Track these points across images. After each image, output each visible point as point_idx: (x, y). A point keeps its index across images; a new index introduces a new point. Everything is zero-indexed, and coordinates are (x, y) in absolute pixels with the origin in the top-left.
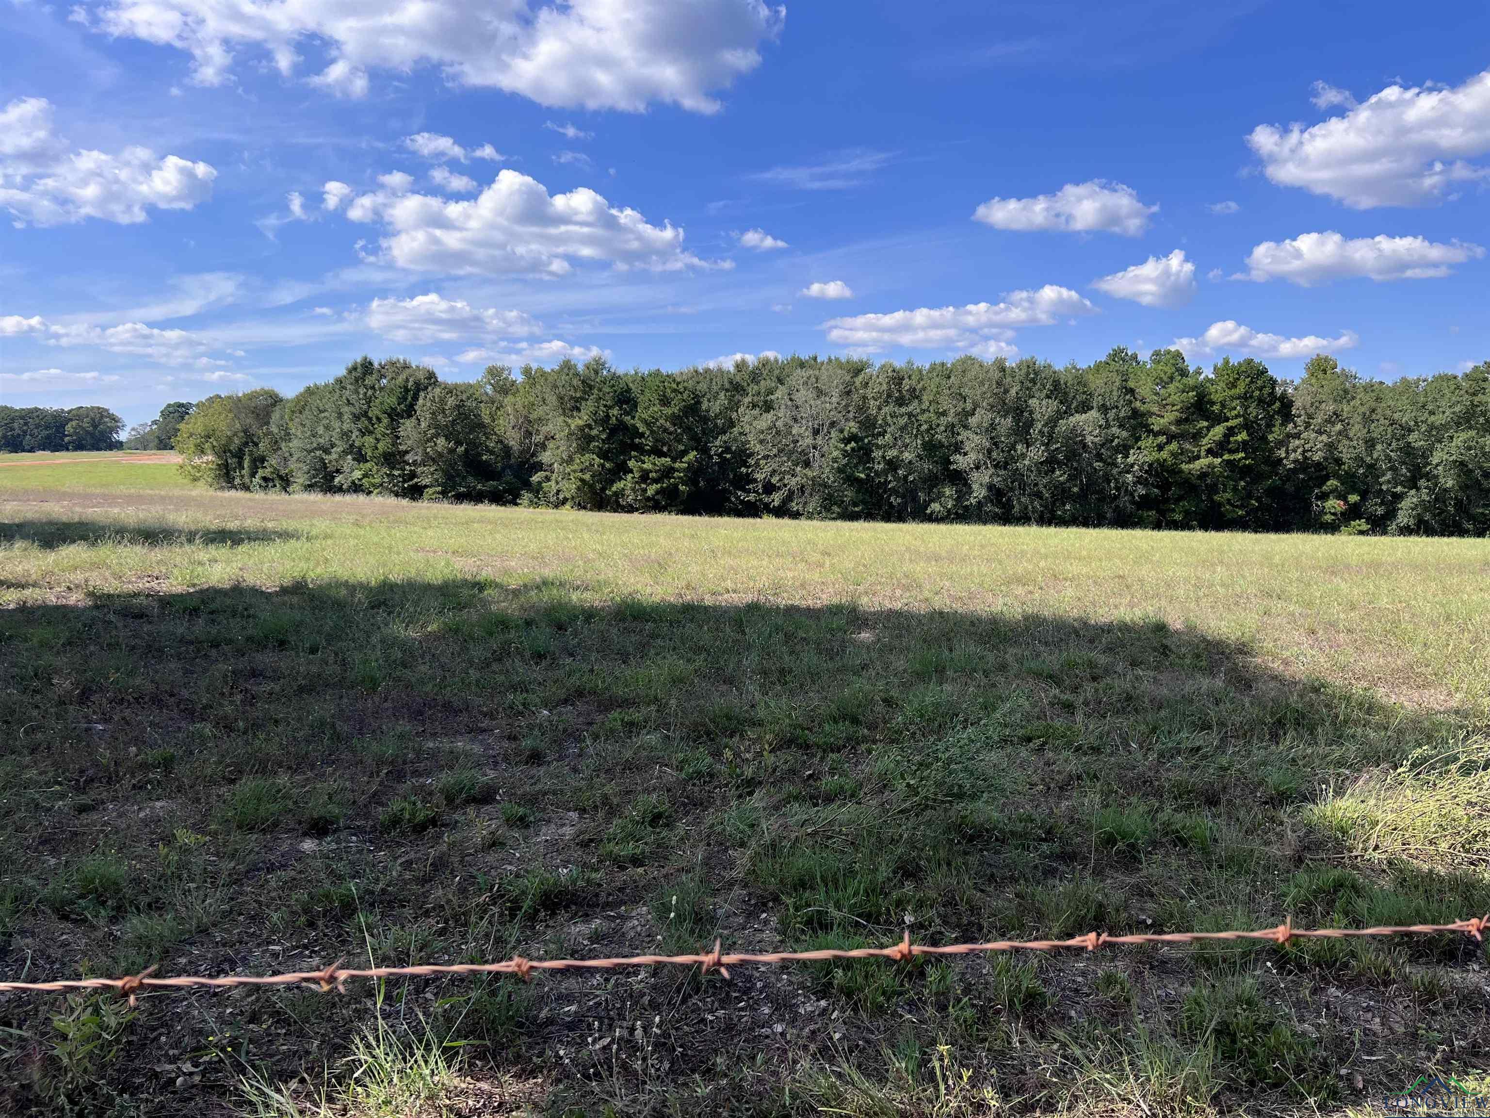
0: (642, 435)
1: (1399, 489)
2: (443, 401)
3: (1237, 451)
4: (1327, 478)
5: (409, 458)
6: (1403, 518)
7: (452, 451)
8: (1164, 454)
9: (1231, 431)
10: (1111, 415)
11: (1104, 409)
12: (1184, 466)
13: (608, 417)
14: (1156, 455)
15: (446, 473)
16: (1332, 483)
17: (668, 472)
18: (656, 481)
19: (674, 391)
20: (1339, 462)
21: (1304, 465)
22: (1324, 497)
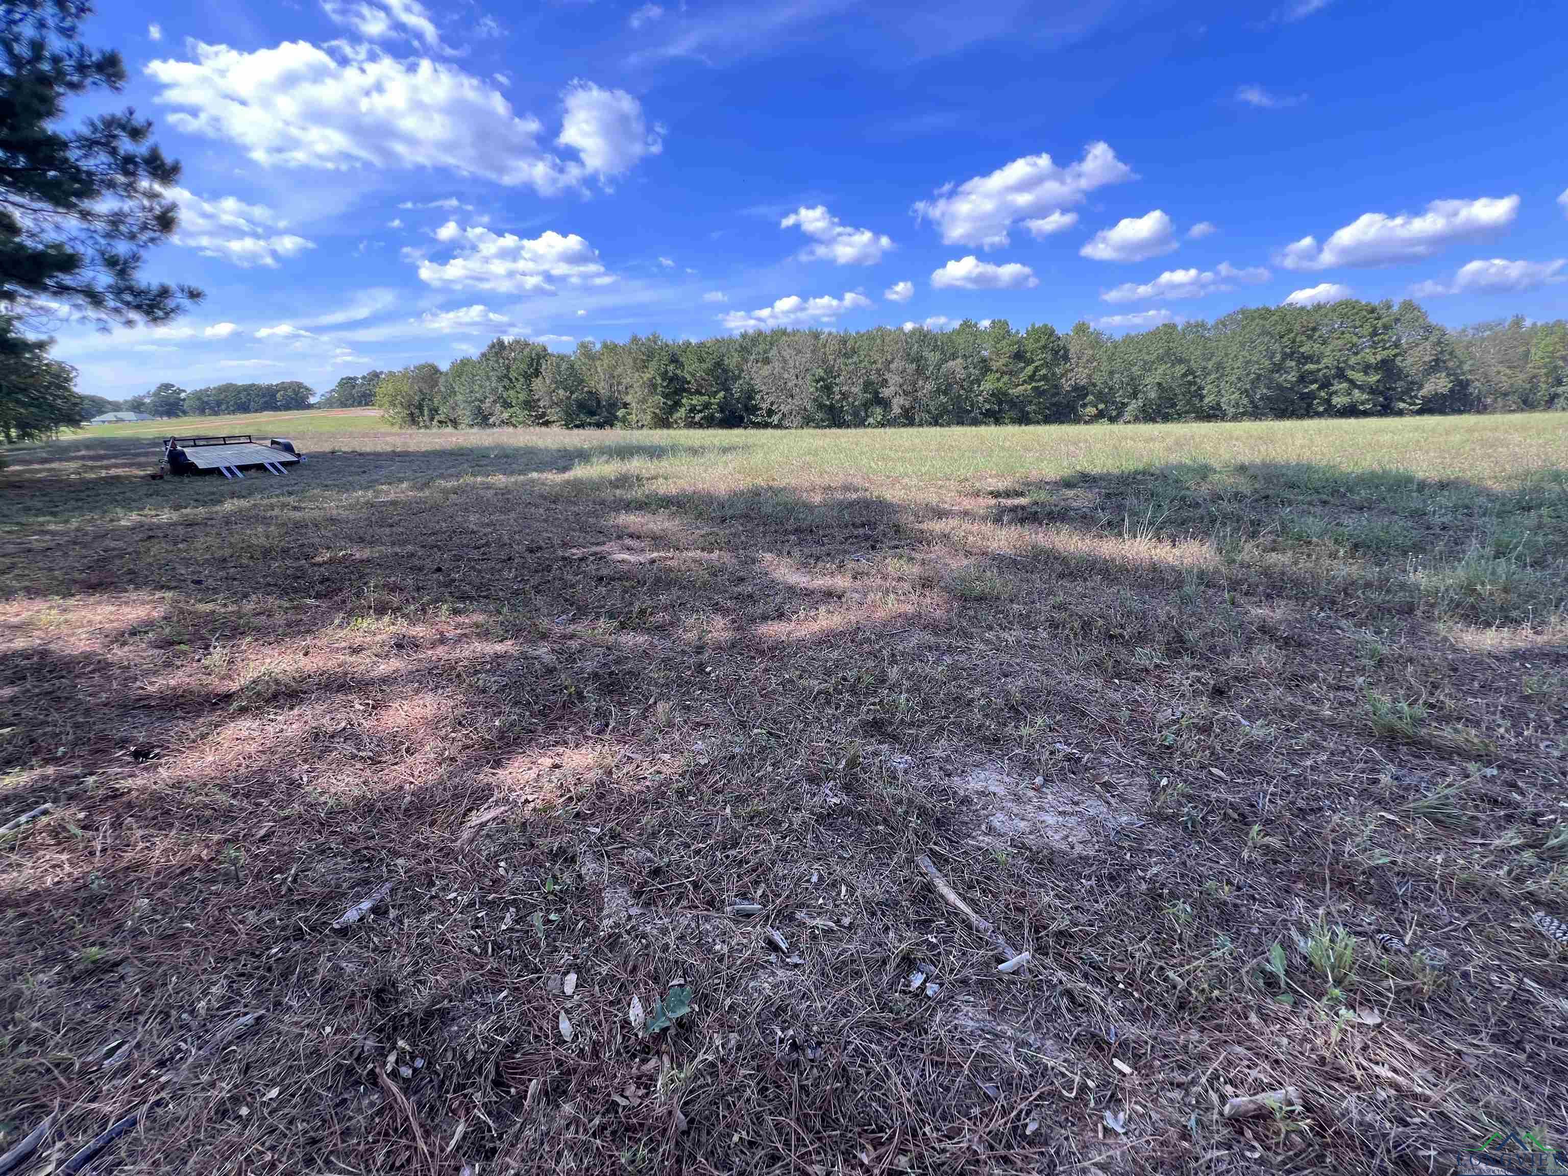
0: (689, 383)
1: (1126, 400)
2: (558, 366)
3: (1039, 381)
4: (1087, 395)
5: (541, 404)
6: (1127, 416)
7: (568, 398)
8: (1000, 384)
9: (1037, 369)
10: (969, 360)
11: (965, 357)
12: (1010, 391)
13: (666, 372)
14: (996, 385)
15: (566, 413)
16: (1090, 398)
17: (707, 406)
18: (700, 411)
19: (707, 353)
20: (1094, 385)
21: (1076, 388)
22: (1084, 406)
